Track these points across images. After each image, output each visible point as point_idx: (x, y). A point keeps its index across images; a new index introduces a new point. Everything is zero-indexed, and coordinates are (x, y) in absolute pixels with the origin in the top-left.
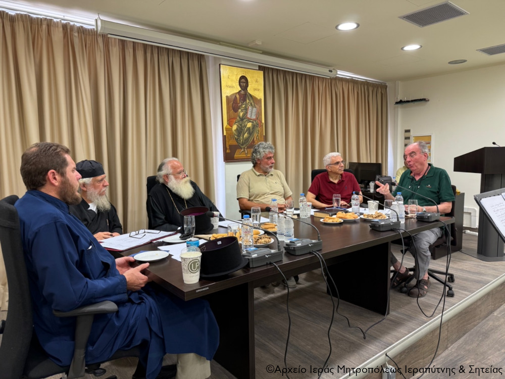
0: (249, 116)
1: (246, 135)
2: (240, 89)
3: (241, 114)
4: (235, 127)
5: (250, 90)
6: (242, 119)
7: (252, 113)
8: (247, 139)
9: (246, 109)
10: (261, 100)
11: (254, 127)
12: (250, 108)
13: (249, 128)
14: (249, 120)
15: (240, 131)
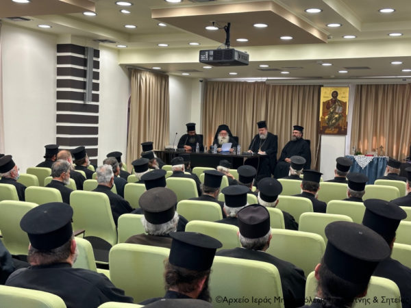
0: (337, 111)
1: (334, 121)
2: (332, 98)
3: (332, 110)
4: (327, 117)
5: (339, 98)
6: (332, 113)
7: (339, 110)
8: (334, 124)
9: (335, 108)
10: (346, 103)
11: (340, 117)
12: (338, 107)
13: (336, 118)
14: (337, 113)
15: (330, 119)
